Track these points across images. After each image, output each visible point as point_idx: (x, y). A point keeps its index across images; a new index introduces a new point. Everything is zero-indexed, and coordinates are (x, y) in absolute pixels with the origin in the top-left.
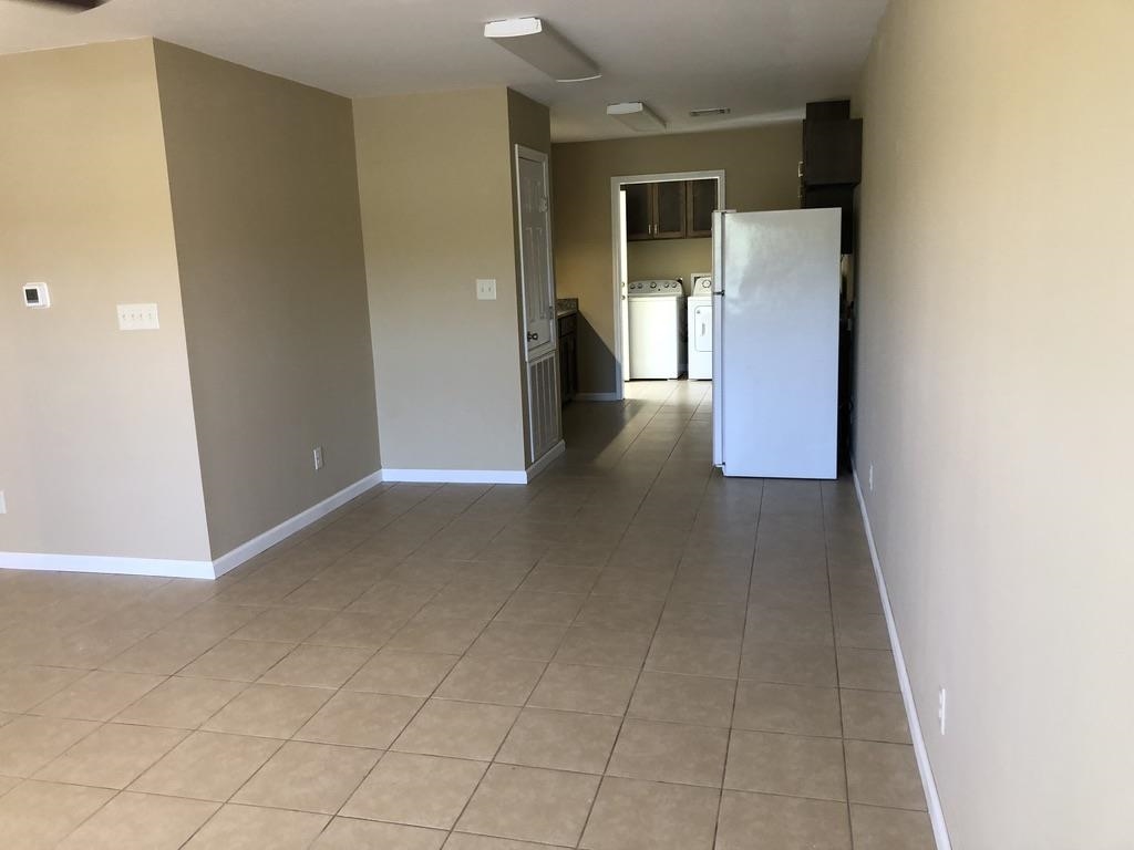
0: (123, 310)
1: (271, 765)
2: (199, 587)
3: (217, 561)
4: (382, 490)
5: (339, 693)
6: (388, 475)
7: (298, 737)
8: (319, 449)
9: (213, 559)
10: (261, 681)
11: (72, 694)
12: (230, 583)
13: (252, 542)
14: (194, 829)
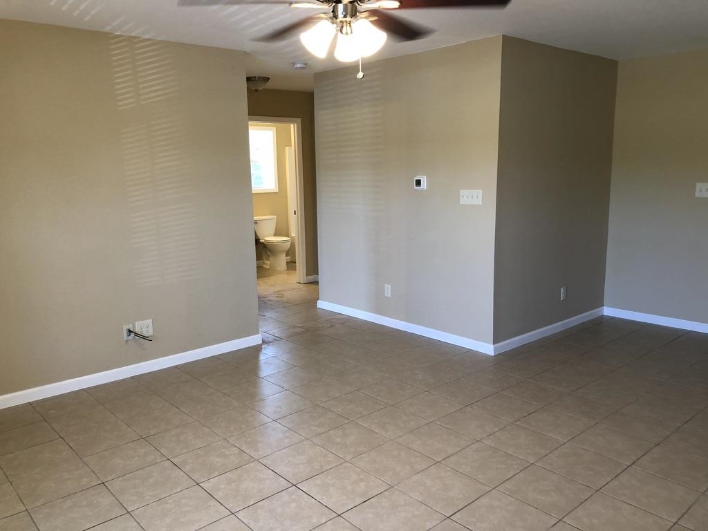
0: (463, 193)
1: (521, 475)
2: (485, 357)
3: (496, 345)
4: (602, 321)
5: (567, 444)
6: (608, 311)
7: (539, 464)
8: (565, 287)
9: (494, 343)
10: (518, 423)
11: (416, 401)
12: (502, 359)
13: (518, 338)
14: (477, 497)
